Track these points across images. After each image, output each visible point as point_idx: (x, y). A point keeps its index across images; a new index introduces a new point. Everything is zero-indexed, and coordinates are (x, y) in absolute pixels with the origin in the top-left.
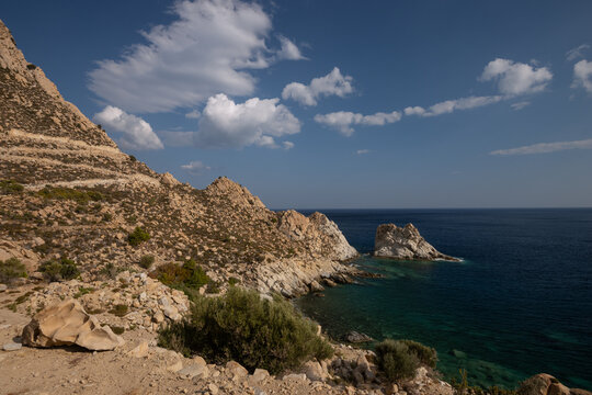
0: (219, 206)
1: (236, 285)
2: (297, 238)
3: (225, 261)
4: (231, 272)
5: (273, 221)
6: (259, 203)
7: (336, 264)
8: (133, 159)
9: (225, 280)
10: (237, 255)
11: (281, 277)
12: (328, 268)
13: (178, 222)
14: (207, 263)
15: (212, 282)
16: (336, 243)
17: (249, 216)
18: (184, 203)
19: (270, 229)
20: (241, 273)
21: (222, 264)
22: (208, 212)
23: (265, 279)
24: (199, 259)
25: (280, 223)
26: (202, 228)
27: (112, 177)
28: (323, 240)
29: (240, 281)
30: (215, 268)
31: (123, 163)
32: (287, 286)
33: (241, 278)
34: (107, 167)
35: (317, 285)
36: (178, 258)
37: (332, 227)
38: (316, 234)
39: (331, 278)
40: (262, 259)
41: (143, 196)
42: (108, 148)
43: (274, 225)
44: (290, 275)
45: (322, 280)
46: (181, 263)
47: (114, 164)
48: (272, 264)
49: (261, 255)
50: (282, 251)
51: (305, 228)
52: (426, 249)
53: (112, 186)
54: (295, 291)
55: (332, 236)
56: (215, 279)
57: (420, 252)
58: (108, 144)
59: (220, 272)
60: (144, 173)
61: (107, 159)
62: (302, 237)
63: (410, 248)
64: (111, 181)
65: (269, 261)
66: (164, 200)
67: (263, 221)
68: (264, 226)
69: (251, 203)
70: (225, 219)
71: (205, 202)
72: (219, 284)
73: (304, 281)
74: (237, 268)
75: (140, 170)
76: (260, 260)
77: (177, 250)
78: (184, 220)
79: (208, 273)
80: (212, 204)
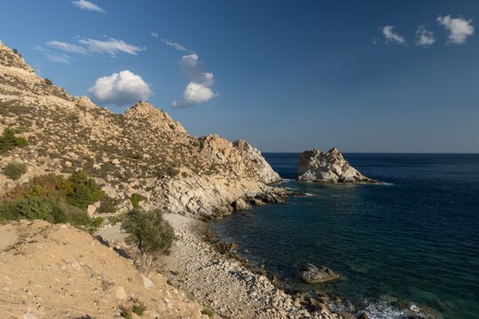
0: (137, 128)
1: (140, 203)
2: (219, 161)
3: (128, 175)
4: (135, 187)
5: (195, 145)
6: (180, 128)
7: (262, 185)
8: (48, 82)
9: (127, 197)
10: (144, 168)
11: (199, 193)
12: (254, 188)
13: (86, 139)
14: (104, 176)
15: (107, 198)
16: (259, 167)
17: (169, 140)
18: (97, 123)
19: (191, 153)
20: (148, 189)
21: (126, 178)
22: (124, 133)
23: (178, 195)
24: (95, 172)
25: (202, 147)
26: (113, 145)
27: (16, 94)
28: (246, 165)
29: (146, 199)
30: (114, 184)
31: (36, 85)
32: (206, 205)
33: (148, 195)
34: (12, 85)
35: (242, 204)
36: (65, 169)
37: (254, 153)
38: (240, 158)
39: (257, 197)
40: (177, 172)
41: (49, 113)
42: (21, 71)
43: (195, 150)
44: (211, 192)
45: (249, 200)
46: (66, 176)
47: (24, 84)
48: (188, 179)
49: (176, 169)
50: (202, 168)
51: (227, 152)
52: (351, 173)
53: (14, 101)
54: (216, 210)
55: (255, 161)
56: (113, 196)
57: (344, 175)
58: (21, 66)
59: (121, 187)
60: (60, 96)
61: (15, 78)
62: (224, 160)
63: (335, 172)
64: (13, 97)
65: (184, 175)
66: (74, 118)
67: (184, 145)
68: (185, 150)
69: (172, 127)
70: (141, 140)
71: (122, 124)
72: (117, 202)
73: (227, 200)
74: (144, 183)
75: (55, 93)
76: (172, 174)
77: (65, 160)
78: (92, 138)
79: (103, 189)
80: (130, 125)
